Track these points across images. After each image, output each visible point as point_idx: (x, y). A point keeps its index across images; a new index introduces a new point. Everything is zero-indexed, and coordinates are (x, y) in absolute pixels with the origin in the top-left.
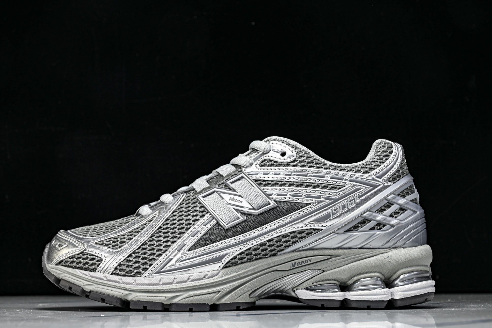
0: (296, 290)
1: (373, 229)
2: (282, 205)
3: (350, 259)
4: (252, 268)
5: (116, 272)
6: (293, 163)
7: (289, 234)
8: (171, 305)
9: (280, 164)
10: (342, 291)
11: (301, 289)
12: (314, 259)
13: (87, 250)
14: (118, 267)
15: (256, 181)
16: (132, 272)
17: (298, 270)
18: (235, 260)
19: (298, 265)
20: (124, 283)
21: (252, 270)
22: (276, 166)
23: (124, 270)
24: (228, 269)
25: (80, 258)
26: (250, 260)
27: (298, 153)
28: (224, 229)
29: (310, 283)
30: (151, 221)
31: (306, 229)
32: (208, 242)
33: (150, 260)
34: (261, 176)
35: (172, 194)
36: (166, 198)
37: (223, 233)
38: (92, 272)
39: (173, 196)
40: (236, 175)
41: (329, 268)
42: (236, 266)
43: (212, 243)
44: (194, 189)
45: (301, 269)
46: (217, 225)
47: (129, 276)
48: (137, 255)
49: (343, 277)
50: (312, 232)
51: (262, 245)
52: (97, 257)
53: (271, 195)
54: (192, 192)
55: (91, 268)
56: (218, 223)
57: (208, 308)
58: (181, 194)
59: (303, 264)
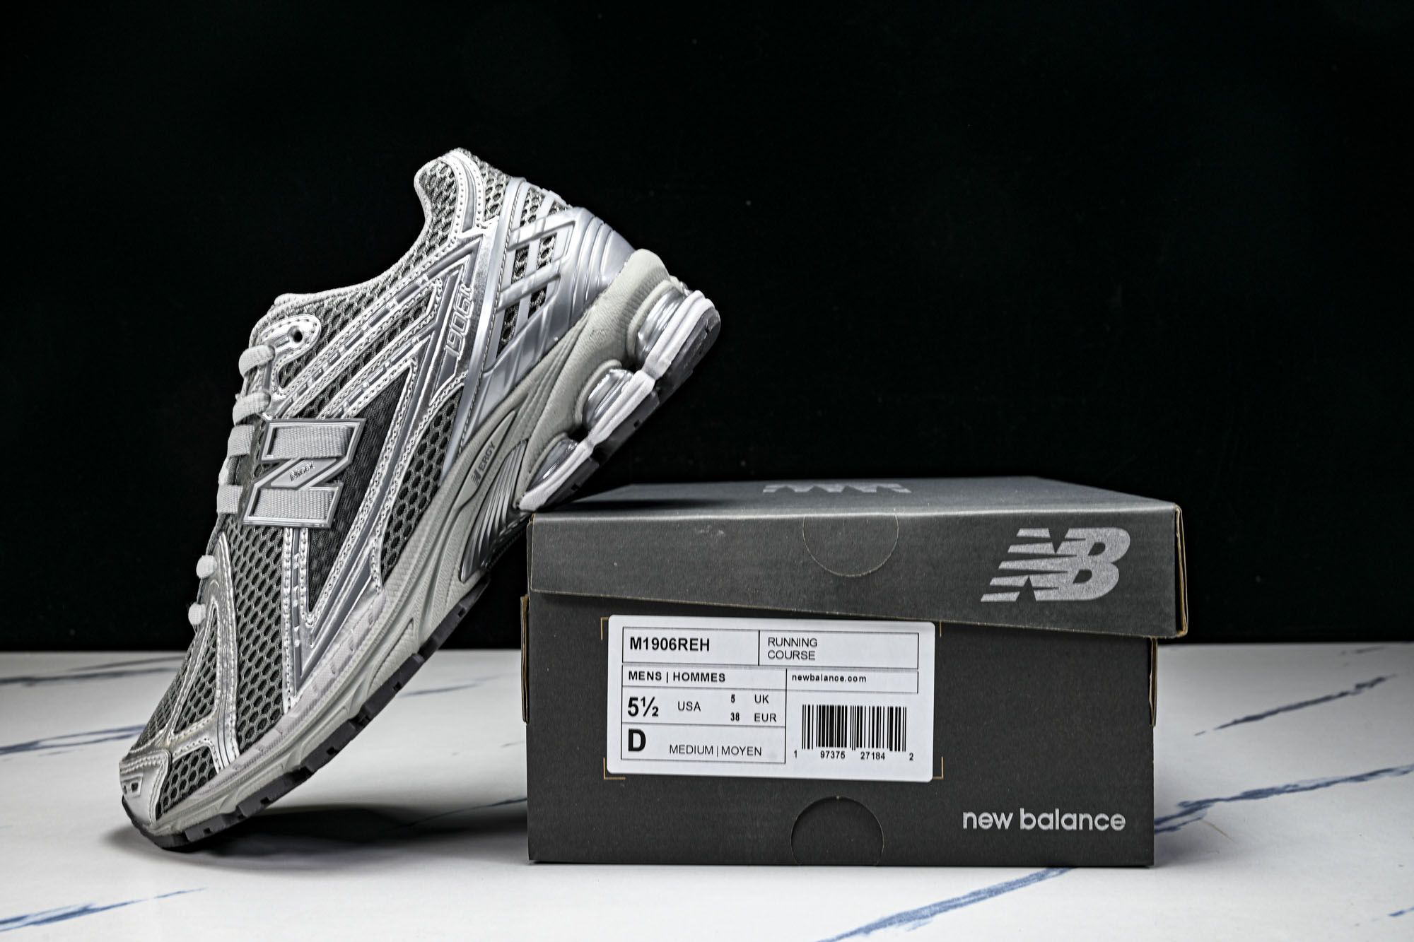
0: (518, 503)
1: (532, 310)
2: (371, 412)
3: (544, 386)
4: (424, 539)
5: (242, 745)
6: (326, 336)
7: (423, 442)
8: (363, 709)
9: (308, 357)
10: (579, 441)
11: (523, 496)
12: (495, 438)
13: (174, 755)
14: (239, 734)
15: (301, 414)
16: (263, 721)
17: (491, 476)
18: (388, 556)
19: (483, 470)
20: (270, 747)
21: (427, 541)
22: (306, 364)
23: (251, 730)
24: (392, 576)
25: (176, 777)
26: (409, 532)
27: (316, 313)
28: (328, 529)
29: (525, 476)
30: (216, 623)
31: (440, 410)
32: (324, 571)
33: (272, 679)
34: (300, 403)
35: (207, 552)
36: (205, 566)
37: (331, 535)
38: (212, 778)
39: (211, 553)
40: (264, 437)
41: (529, 429)
42: (400, 561)
43: (332, 565)
44: (228, 515)
45: (494, 470)
46: (313, 534)
47: (267, 731)
48: (247, 691)
49: (561, 421)
50: (453, 406)
51: (403, 494)
52: (198, 750)
53: (342, 413)
54: (229, 520)
55: (205, 773)
56: (312, 530)
57: (419, 659)
58: (218, 538)
59: (489, 462)
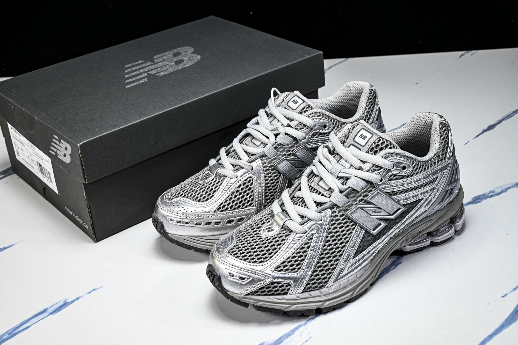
0: (404, 248)
5: (304, 290)
9: (402, 177)
14: (306, 286)
15: (388, 193)
16: (316, 287)
22: (401, 179)
23: (311, 287)
25: (269, 287)
28: (373, 235)
33: (328, 274)
34: (391, 189)
38: (285, 295)
48: (316, 273)
53: (400, 201)
55: (283, 292)
56: (367, 232)
